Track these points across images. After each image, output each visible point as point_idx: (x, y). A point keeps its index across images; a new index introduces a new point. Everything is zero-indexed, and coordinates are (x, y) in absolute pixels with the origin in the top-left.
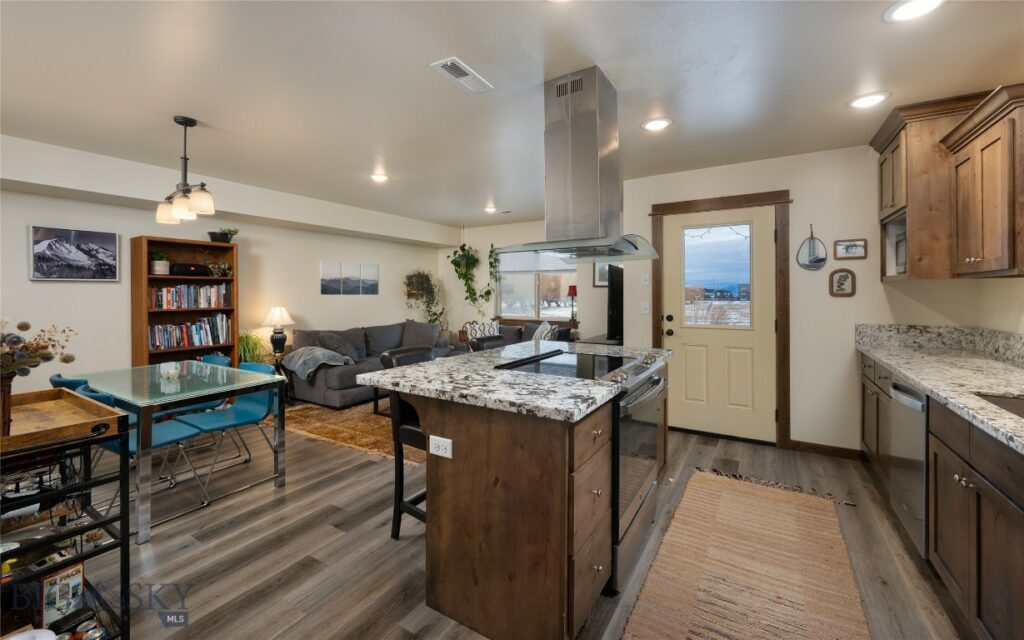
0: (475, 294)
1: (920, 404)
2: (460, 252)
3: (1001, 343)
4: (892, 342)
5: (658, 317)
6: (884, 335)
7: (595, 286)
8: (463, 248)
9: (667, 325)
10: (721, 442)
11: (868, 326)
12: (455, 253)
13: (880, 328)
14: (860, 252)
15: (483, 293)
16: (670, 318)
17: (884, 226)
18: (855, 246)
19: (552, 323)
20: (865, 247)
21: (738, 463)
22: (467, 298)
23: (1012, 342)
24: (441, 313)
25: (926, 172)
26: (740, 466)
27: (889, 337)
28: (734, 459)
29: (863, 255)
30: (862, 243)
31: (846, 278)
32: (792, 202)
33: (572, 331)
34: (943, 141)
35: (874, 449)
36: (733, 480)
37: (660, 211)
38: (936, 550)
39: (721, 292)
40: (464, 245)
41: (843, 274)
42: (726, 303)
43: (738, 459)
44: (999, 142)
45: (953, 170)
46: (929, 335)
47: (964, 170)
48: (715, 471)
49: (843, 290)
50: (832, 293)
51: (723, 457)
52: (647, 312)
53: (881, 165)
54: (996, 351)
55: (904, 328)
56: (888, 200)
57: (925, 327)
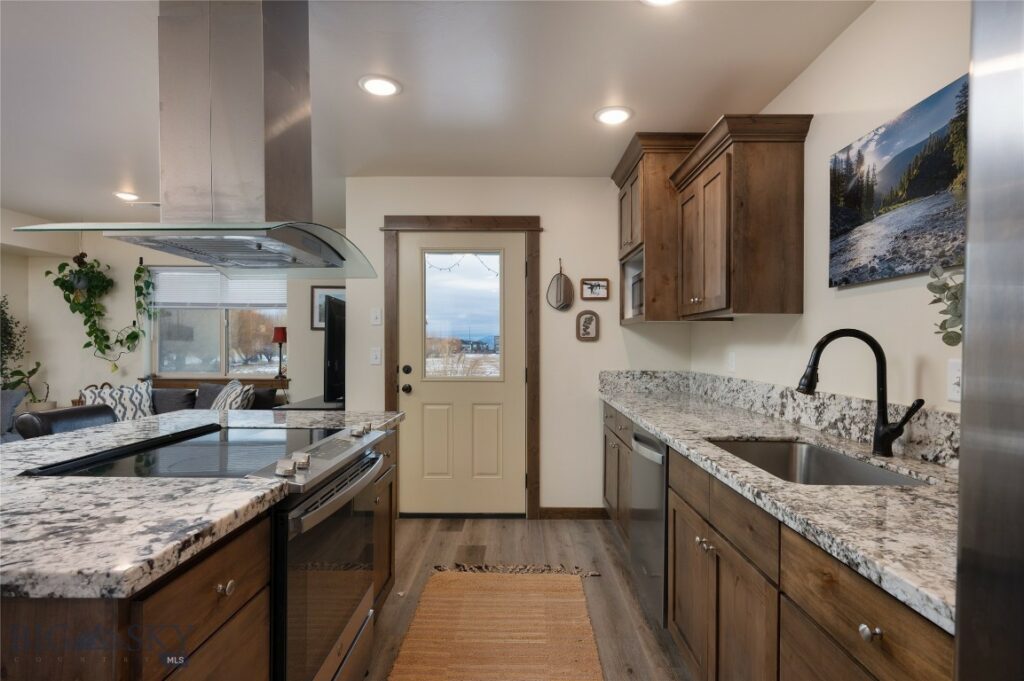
0: (107, 338)
1: (660, 456)
2: (75, 267)
3: (709, 385)
4: (629, 389)
5: (393, 368)
6: (623, 381)
7: (313, 328)
8: (80, 259)
9: (404, 380)
10: (468, 523)
11: (609, 373)
12: (62, 267)
13: (619, 374)
14: (602, 293)
15: (123, 337)
16: (407, 370)
17: (623, 267)
18: (599, 285)
19: (244, 382)
20: (608, 288)
21: (483, 548)
22: (88, 345)
23: (717, 384)
24: (33, 372)
25: (659, 208)
26: (487, 552)
27: (627, 384)
28: (481, 544)
29: (605, 296)
30: (604, 283)
31: (590, 320)
32: (542, 230)
33: (280, 392)
34: (673, 177)
35: (614, 505)
36: (478, 573)
37: (395, 226)
38: (674, 619)
39: (478, 343)
40: (83, 255)
41: (588, 316)
42: (481, 355)
43: (485, 543)
44: (719, 177)
45: (680, 208)
46: (657, 380)
47: (689, 208)
48: (458, 566)
49: (588, 333)
50: (579, 337)
51: (469, 543)
52: (378, 361)
53: (621, 200)
54: (706, 393)
55: (638, 374)
56: (627, 238)
57: (654, 373)
